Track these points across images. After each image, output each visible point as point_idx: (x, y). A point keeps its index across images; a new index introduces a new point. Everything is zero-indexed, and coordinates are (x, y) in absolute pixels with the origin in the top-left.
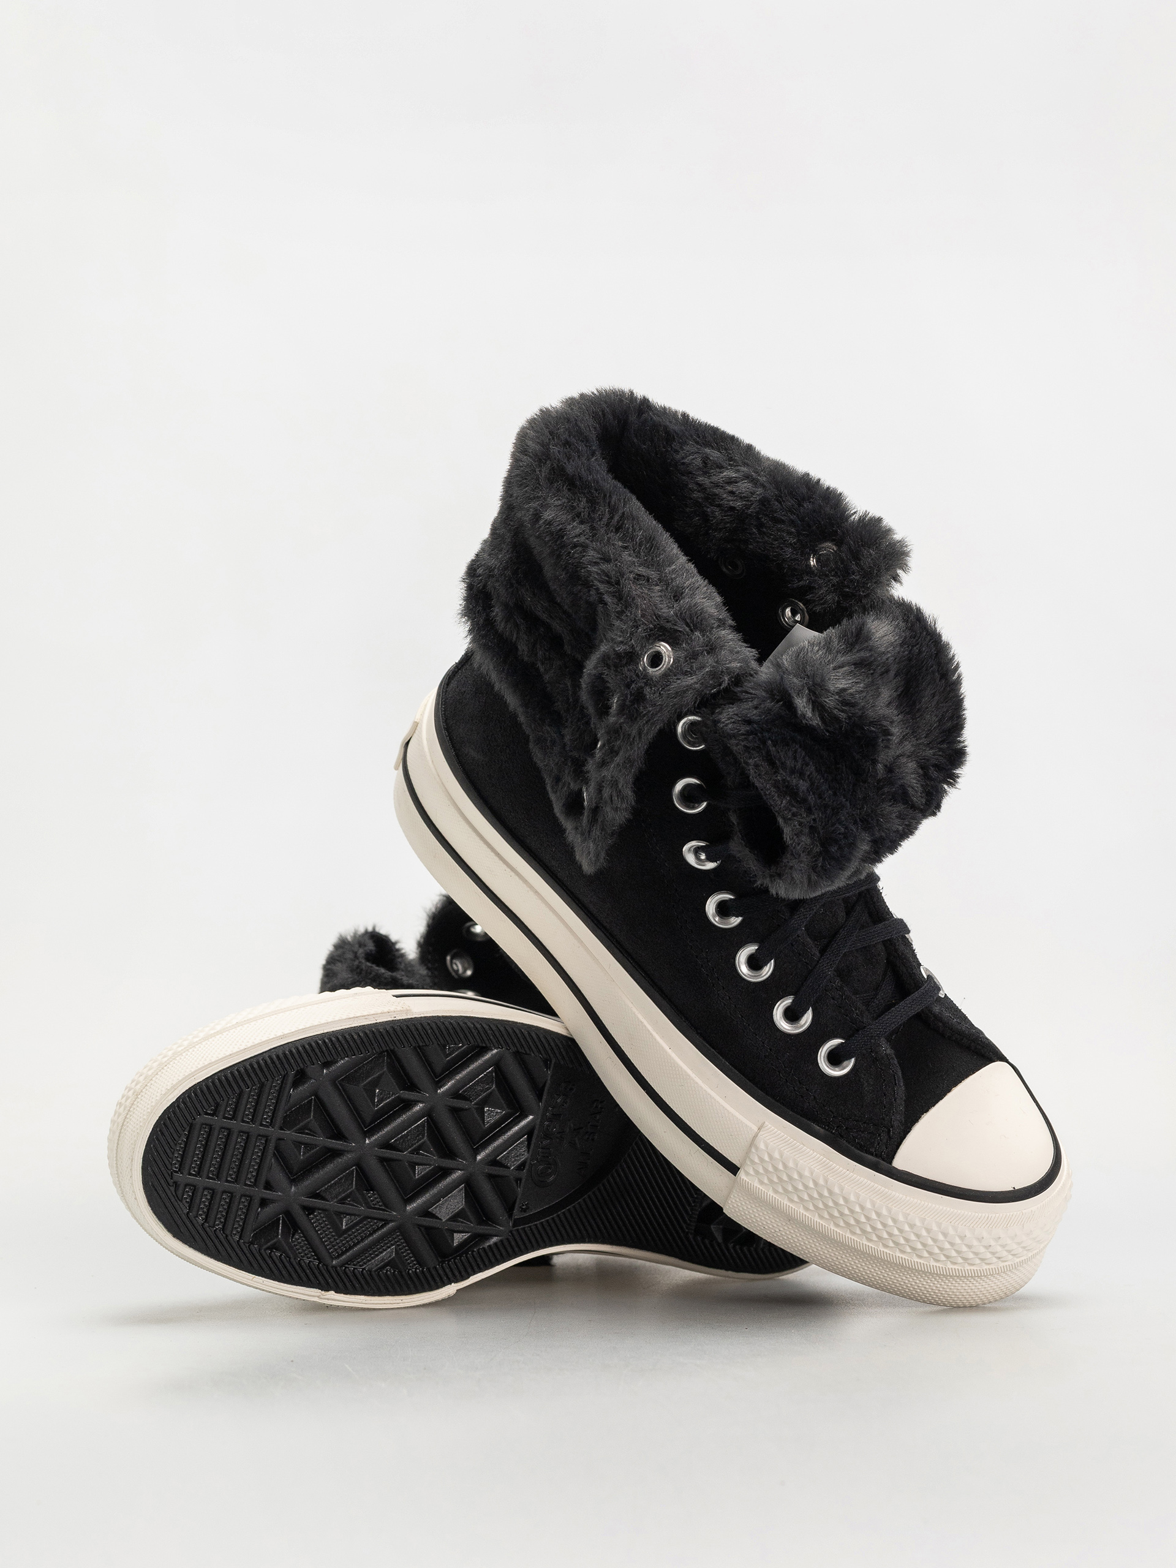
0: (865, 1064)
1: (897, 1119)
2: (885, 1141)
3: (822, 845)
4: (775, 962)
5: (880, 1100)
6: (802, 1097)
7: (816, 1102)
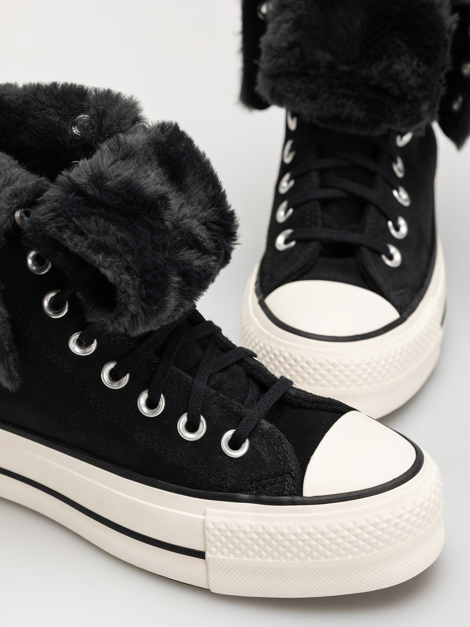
0: (257, 440)
1: (293, 465)
2: (291, 482)
3: (141, 277)
4: (164, 395)
5: (277, 457)
6: (224, 480)
7: (234, 478)
